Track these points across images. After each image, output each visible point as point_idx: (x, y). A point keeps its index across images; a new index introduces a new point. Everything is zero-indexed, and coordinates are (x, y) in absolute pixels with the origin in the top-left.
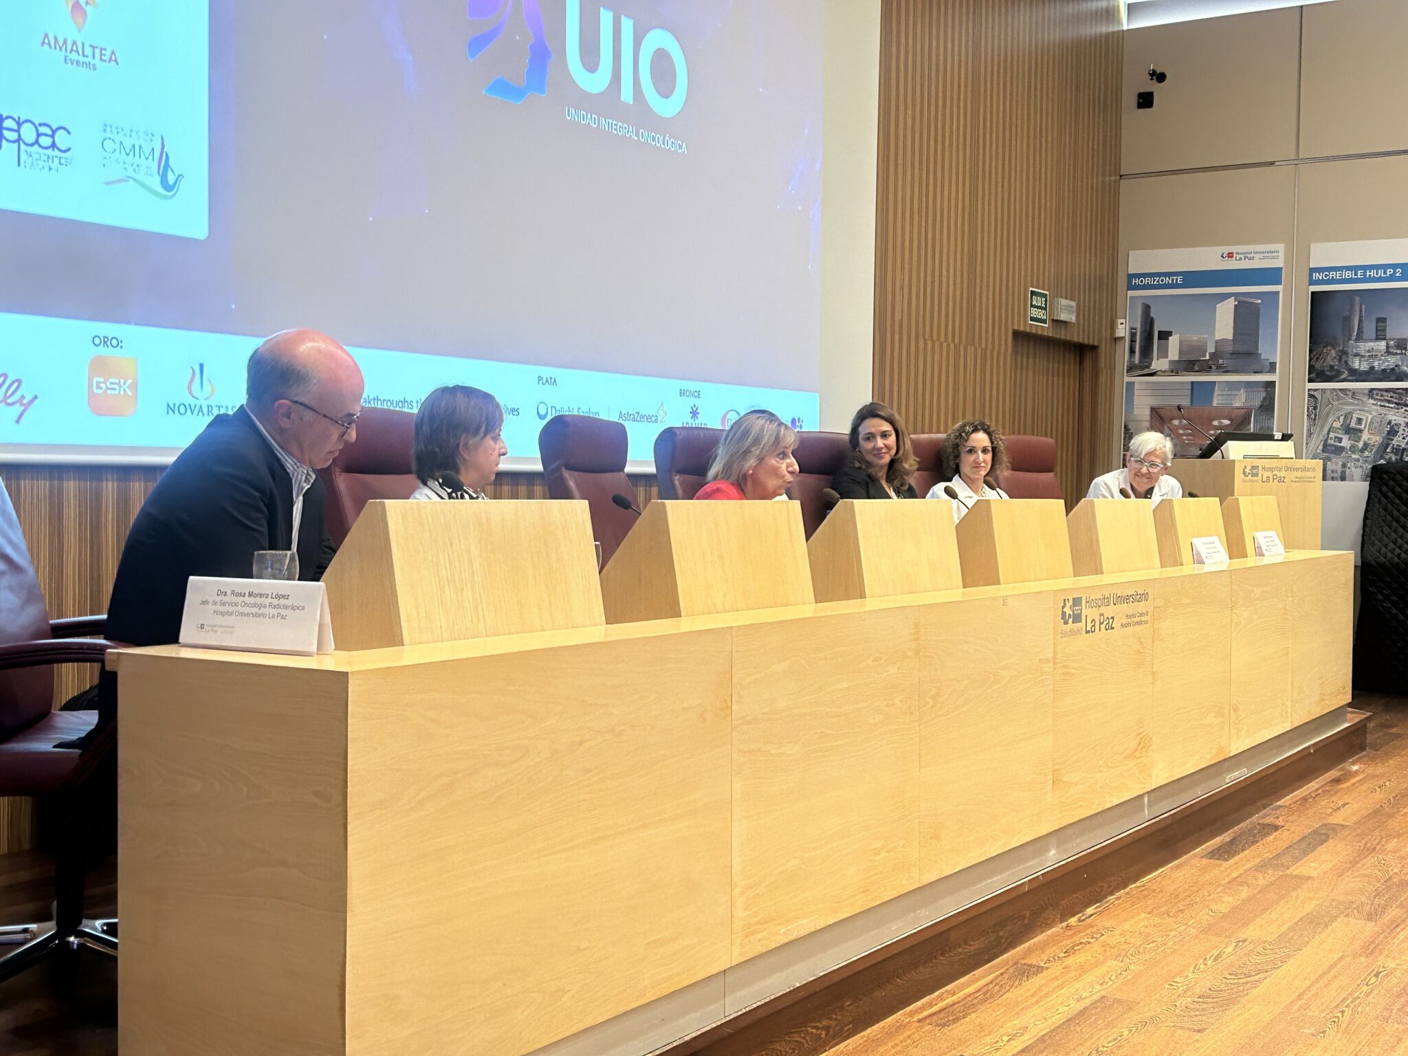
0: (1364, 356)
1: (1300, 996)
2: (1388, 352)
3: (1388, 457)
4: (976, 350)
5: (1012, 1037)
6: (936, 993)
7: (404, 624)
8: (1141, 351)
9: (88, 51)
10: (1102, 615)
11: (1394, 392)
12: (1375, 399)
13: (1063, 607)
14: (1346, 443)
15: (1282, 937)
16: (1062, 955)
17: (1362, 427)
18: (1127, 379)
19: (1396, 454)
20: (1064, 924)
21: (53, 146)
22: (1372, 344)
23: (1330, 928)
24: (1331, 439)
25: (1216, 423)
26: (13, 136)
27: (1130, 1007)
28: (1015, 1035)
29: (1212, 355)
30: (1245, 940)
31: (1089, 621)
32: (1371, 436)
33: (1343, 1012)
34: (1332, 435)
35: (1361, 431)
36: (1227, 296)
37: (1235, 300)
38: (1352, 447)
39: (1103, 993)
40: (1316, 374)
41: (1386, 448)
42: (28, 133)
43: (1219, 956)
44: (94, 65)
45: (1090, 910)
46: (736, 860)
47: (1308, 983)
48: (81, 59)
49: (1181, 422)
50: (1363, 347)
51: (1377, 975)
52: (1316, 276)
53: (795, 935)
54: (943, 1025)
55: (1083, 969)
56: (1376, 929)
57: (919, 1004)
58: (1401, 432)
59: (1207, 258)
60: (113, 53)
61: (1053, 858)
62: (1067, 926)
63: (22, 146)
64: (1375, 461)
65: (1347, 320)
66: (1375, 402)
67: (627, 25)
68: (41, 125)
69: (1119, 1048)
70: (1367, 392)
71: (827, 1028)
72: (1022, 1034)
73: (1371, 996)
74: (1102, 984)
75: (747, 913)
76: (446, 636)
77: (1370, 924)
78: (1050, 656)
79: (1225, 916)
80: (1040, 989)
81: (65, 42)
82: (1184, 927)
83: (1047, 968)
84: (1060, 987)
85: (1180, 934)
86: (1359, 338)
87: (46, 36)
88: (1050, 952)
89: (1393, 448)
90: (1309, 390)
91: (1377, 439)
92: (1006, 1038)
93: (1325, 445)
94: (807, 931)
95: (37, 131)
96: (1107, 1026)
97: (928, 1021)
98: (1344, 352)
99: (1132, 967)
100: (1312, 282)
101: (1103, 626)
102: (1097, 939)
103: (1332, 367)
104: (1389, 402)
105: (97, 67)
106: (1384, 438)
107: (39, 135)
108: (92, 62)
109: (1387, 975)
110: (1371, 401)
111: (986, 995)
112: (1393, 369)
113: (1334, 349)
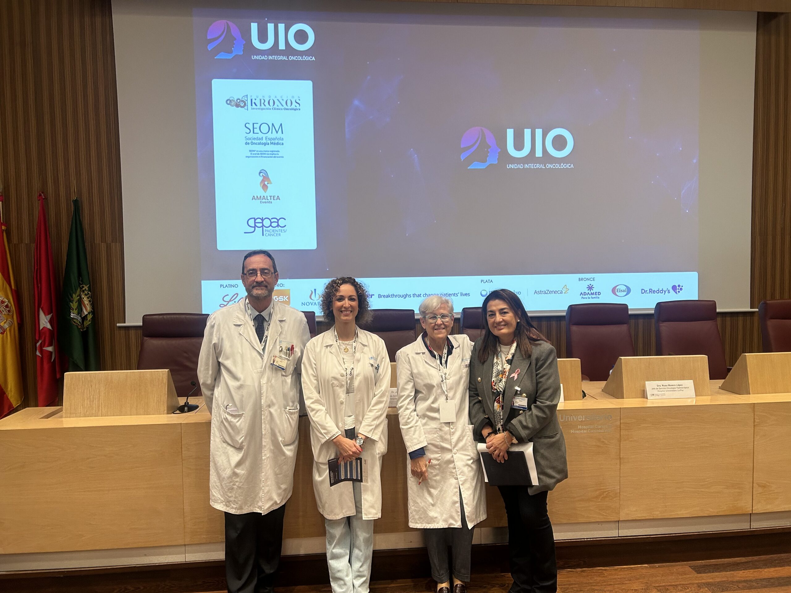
67: (539, 131)
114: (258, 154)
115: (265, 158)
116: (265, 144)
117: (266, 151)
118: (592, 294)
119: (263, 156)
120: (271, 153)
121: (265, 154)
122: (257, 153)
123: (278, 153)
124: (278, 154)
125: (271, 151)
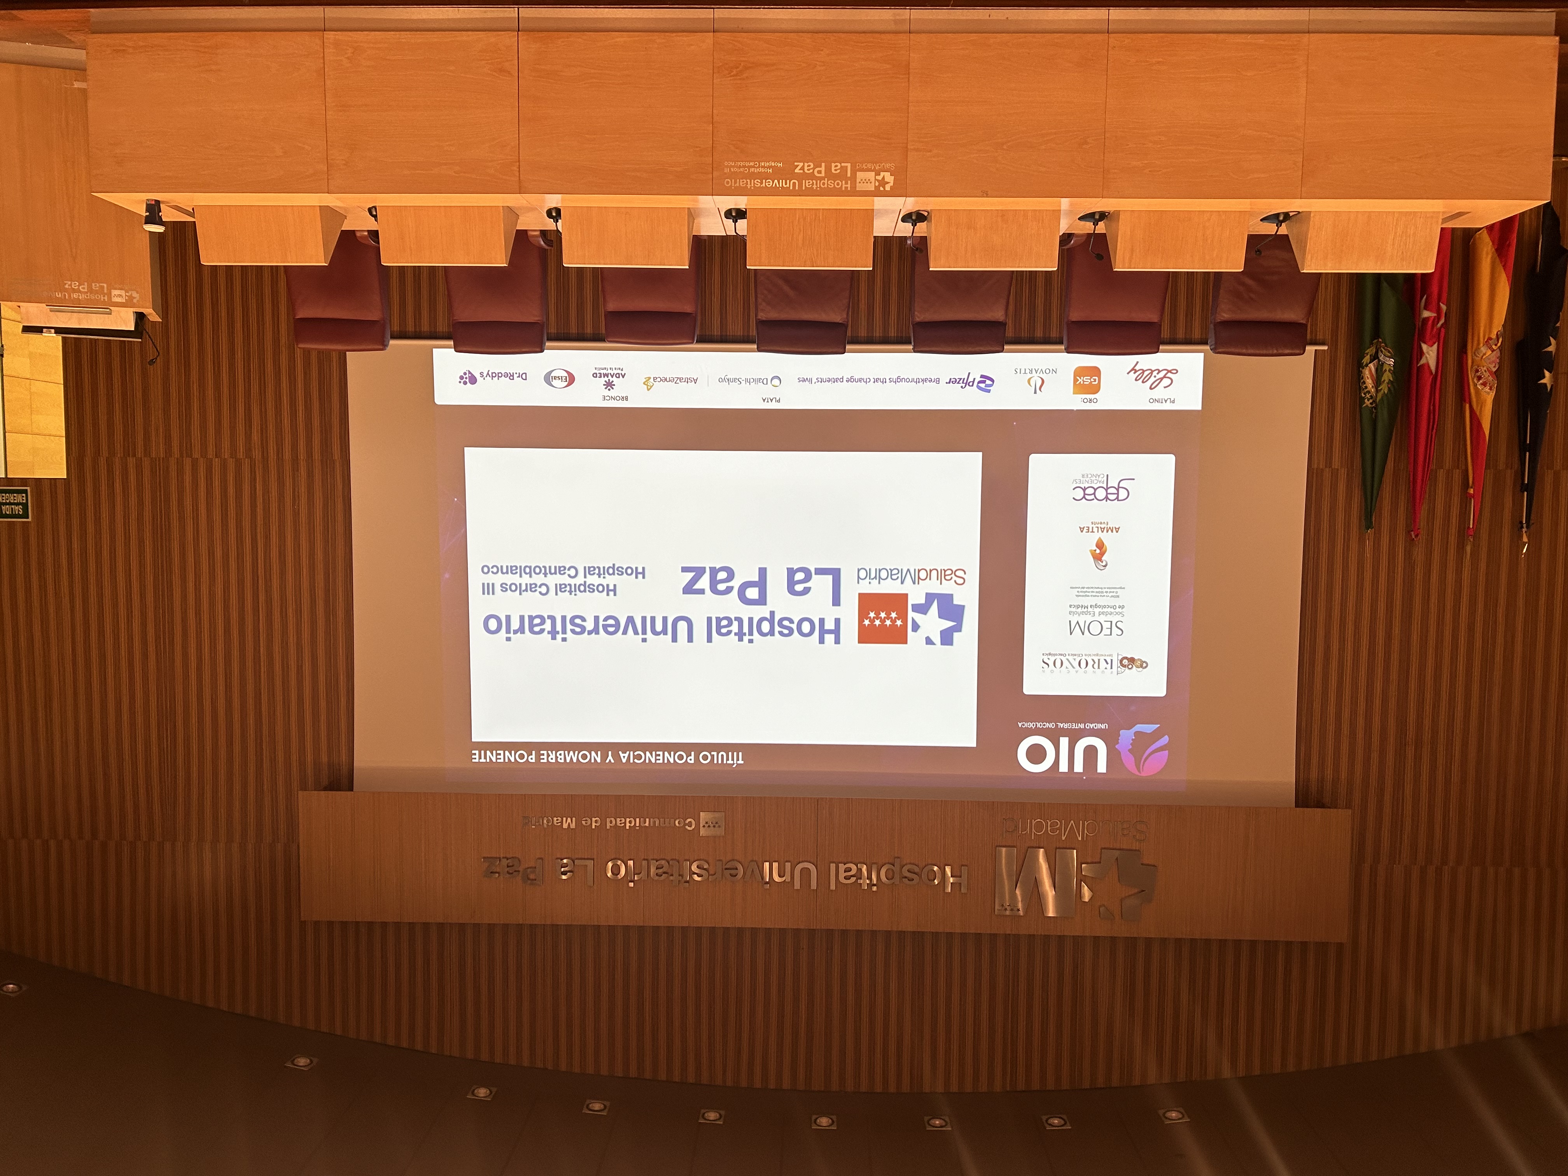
114: (1107, 592)
115: (1097, 586)
116: (1096, 606)
117: (1095, 596)
118: (606, 375)
119: (1100, 590)
120: (1087, 594)
121: (1097, 592)
122: (1108, 594)
123: (1078, 594)
124: (1078, 592)
125: (1088, 596)
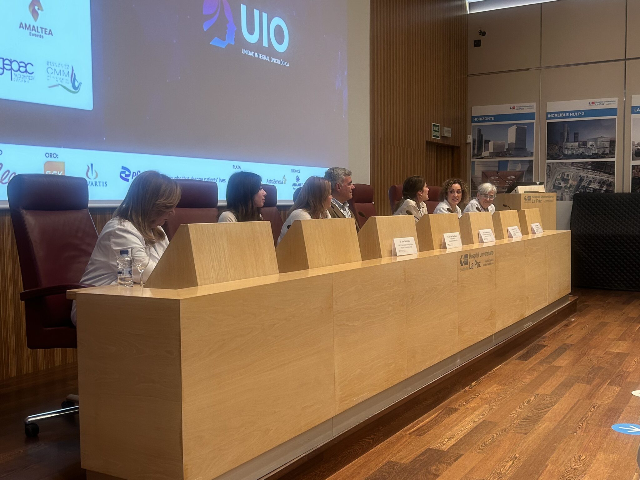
0: (569, 149)
1: (564, 417)
2: (579, 147)
3: (580, 190)
4: (411, 149)
5: (449, 439)
6: (415, 422)
7: (198, 277)
8: (477, 149)
9: (40, 30)
10: (476, 261)
11: (582, 164)
12: (574, 167)
13: (461, 259)
14: (562, 185)
15: (553, 393)
16: (464, 403)
17: (569, 178)
18: (472, 160)
19: (583, 189)
20: (463, 390)
21: (26, 71)
22: (572, 144)
23: (572, 388)
24: (557, 183)
25: (509, 178)
26: (8, 67)
27: (495, 424)
28: (450, 438)
29: (507, 149)
30: (539, 394)
31: (471, 264)
32: (573, 182)
33: (582, 423)
34: (557, 182)
35: (569, 180)
36: (514, 124)
37: (516, 126)
38: (565, 186)
39: (484, 419)
40: (550, 156)
41: (579, 187)
42: (15, 66)
43: (529, 401)
44: (42, 36)
45: (473, 384)
46: (336, 371)
47: (566, 411)
48: (37, 33)
49: (494, 178)
50: (570, 145)
51: (594, 407)
52: (549, 116)
53: (360, 401)
54: (420, 435)
55: (474, 409)
56: (591, 388)
57: (409, 426)
58: (585, 180)
59: (504, 109)
60: (50, 31)
61: (459, 363)
62: (465, 391)
63: (13, 71)
64: (574, 192)
65: (562, 134)
66: (574, 168)
67: (265, 16)
68: (21, 62)
69: (493, 442)
70: (571, 163)
71: (373, 439)
72: (453, 438)
73: (593, 416)
74: (482, 415)
75: (341, 393)
76: (215, 281)
77: (588, 386)
78: (456, 279)
79: (528, 384)
80: (457, 418)
81: (30, 26)
82: (512, 390)
83: (459, 409)
84: (466, 417)
85: (511, 392)
86: (567, 141)
87: (21, 24)
88: (459, 402)
89: (582, 187)
90: (547, 163)
91: (575, 183)
92: (446, 440)
93: (554, 186)
94: (365, 399)
95: (19, 65)
96: (487, 433)
97: (413, 434)
98: (561, 147)
99: (494, 407)
100: (548, 118)
101: (476, 266)
102: (478, 396)
103: (556, 154)
104: (580, 167)
105: (44, 37)
106: (578, 182)
107: (20, 67)
108: (42, 35)
109: (598, 407)
110: (573, 167)
111: (436, 422)
112: (581, 154)
113: (557, 146)
